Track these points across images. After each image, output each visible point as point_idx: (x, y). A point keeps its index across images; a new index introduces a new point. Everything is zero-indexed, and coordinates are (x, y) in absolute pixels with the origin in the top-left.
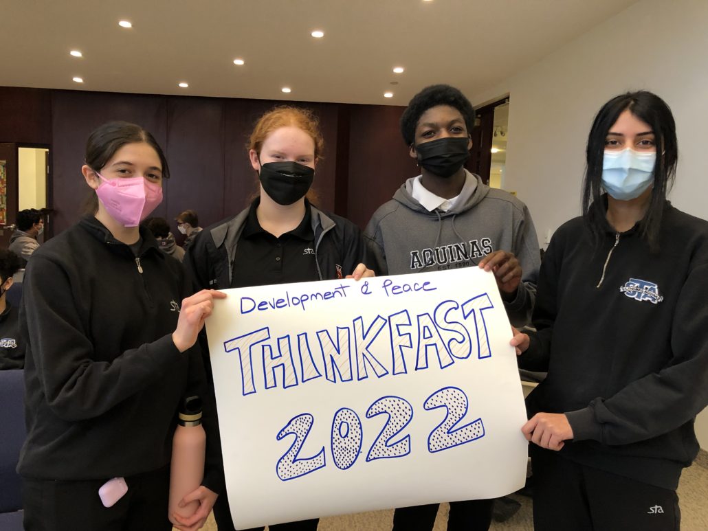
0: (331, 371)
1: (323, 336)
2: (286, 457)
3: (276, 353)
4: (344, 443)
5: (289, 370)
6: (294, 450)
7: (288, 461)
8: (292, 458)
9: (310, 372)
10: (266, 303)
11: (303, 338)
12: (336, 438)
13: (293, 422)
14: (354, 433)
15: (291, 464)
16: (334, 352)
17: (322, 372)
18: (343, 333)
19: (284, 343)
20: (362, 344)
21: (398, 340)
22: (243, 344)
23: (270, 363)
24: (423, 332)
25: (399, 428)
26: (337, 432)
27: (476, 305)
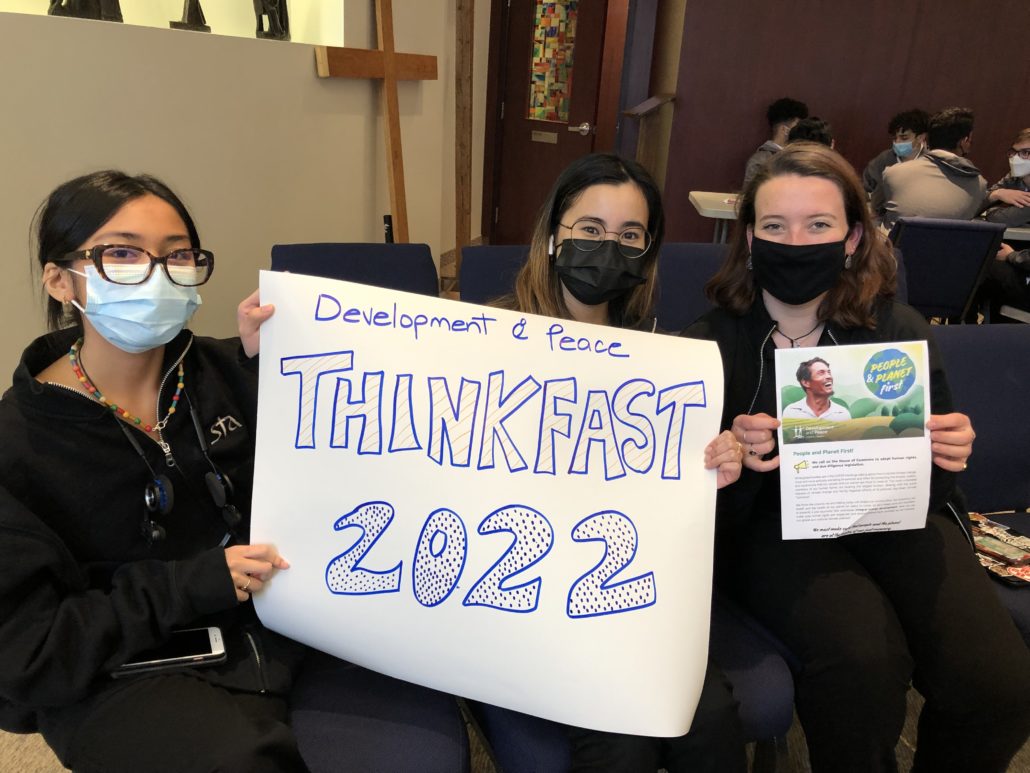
0: (438, 445)
1: (438, 385)
2: (342, 560)
3: (356, 396)
4: (434, 565)
5: (372, 428)
6: (357, 553)
7: (345, 566)
8: (352, 564)
9: (403, 438)
10: (358, 313)
11: (404, 381)
12: (424, 553)
13: (363, 510)
15: (348, 571)
16: (449, 416)
17: (424, 442)
18: (470, 390)
19: (373, 382)
20: (495, 413)
21: (551, 421)
22: (310, 368)
23: (344, 409)
24: (591, 418)
25: (526, 563)
26: (427, 544)
27: (681, 396)
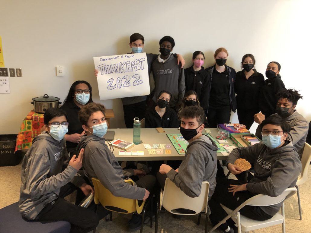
0: (116, 71)
1: (115, 65)
2: (109, 86)
4: (119, 84)
5: (109, 71)
9: (113, 71)
10: (105, 59)
11: (111, 66)
13: (110, 80)
14: (121, 82)
16: (117, 68)
18: (118, 65)
19: (108, 66)
20: (121, 67)
21: (128, 66)
23: (106, 70)
24: (132, 65)
25: (128, 81)
26: (118, 82)
27: (142, 60)
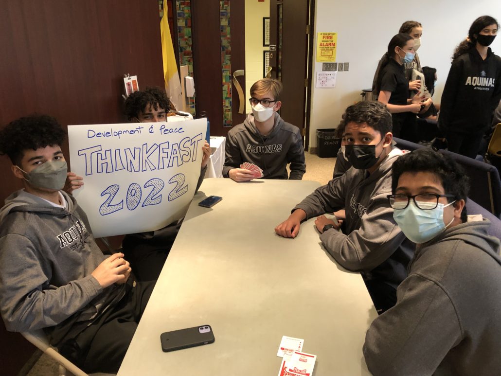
0: (130, 167)
2: (104, 205)
3: (104, 157)
4: (133, 198)
5: (110, 166)
6: (109, 201)
7: (105, 206)
8: (108, 205)
9: (119, 166)
12: (129, 196)
14: (138, 194)
15: (107, 207)
16: (132, 159)
17: (125, 166)
18: (137, 151)
19: (108, 153)
20: (145, 156)
21: (162, 155)
23: (100, 162)
24: (174, 151)
25: (157, 192)
26: (130, 193)
27: (197, 139)
